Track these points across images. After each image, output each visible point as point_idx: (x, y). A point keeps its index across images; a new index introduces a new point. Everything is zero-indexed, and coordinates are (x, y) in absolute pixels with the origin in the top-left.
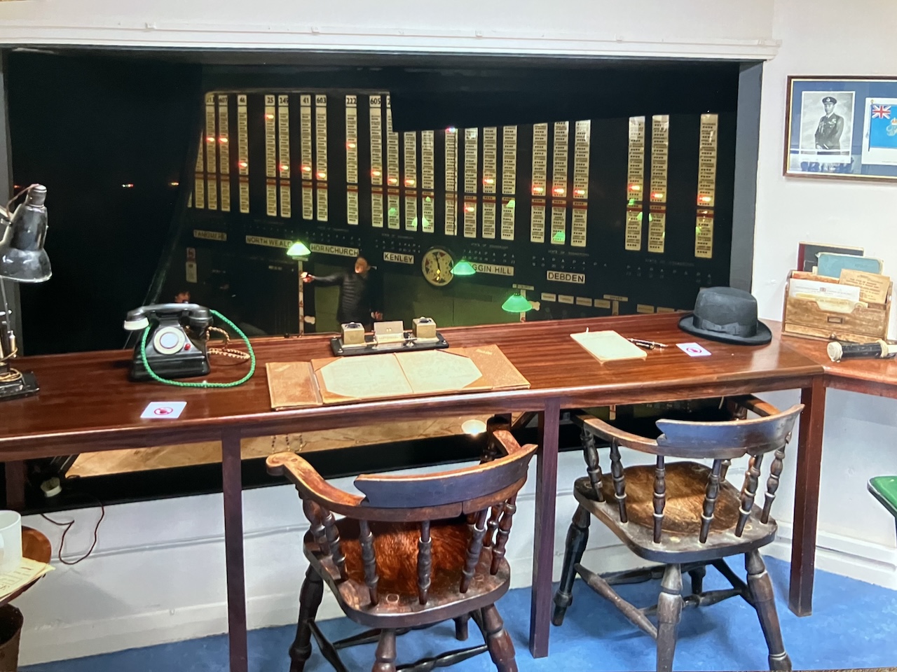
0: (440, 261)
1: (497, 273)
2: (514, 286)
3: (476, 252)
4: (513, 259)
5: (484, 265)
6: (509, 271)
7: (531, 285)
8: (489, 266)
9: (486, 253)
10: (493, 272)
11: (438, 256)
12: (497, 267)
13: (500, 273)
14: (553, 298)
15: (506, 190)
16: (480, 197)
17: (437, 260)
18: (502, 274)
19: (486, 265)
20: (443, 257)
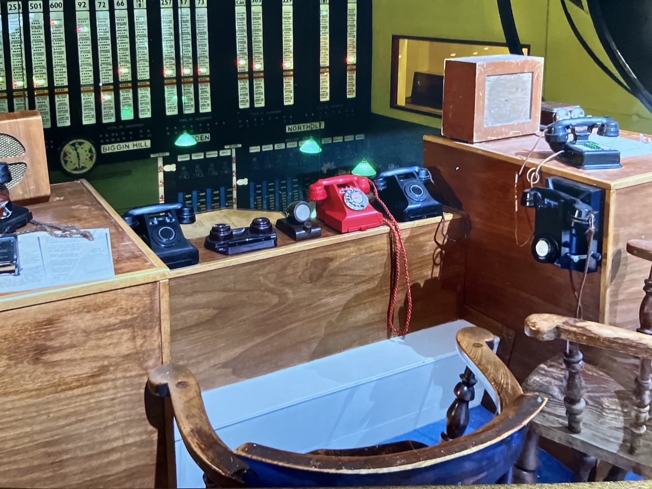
0: (79, 150)
1: (135, 148)
2: (152, 156)
3: (113, 135)
4: (149, 133)
5: (121, 144)
6: (147, 144)
7: (167, 151)
8: (127, 144)
9: (123, 133)
10: (131, 148)
11: (77, 146)
12: (135, 143)
13: (138, 148)
14: (187, 157)
15: (141, 76)
16: (116, 86)
17: (76, 149)
18: (140, 148)
19: (124, 144)
20: (82, 146)
